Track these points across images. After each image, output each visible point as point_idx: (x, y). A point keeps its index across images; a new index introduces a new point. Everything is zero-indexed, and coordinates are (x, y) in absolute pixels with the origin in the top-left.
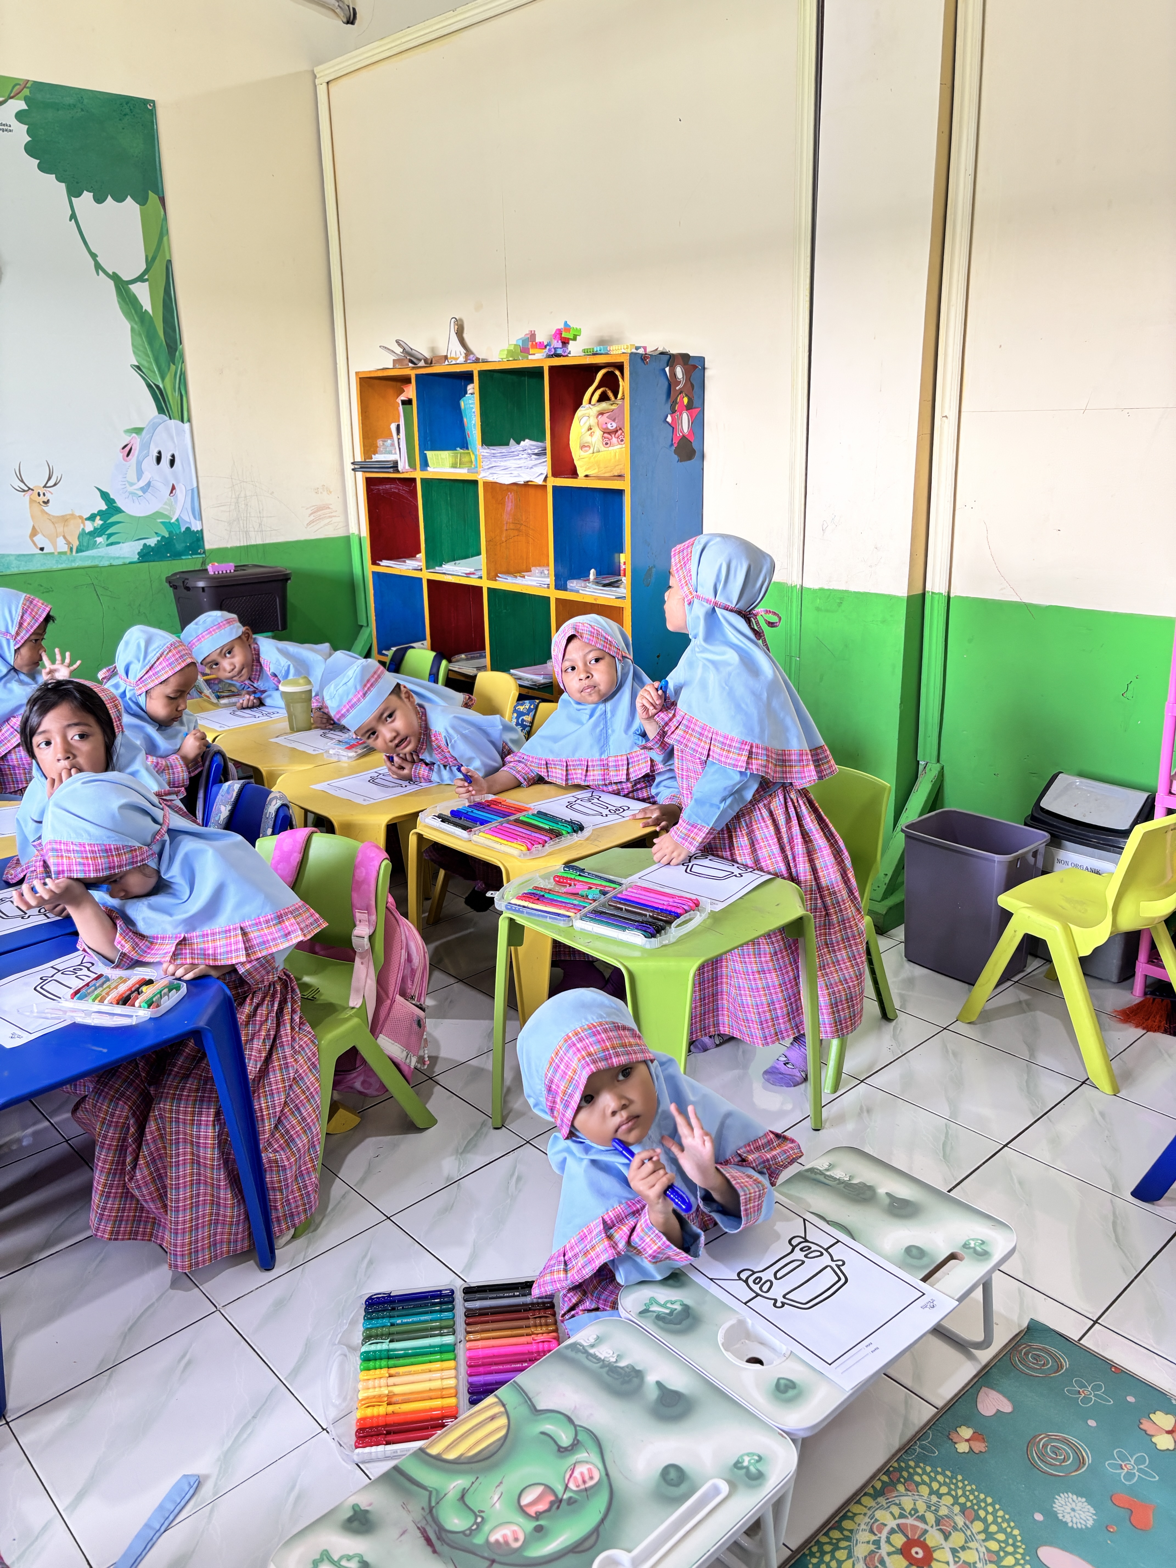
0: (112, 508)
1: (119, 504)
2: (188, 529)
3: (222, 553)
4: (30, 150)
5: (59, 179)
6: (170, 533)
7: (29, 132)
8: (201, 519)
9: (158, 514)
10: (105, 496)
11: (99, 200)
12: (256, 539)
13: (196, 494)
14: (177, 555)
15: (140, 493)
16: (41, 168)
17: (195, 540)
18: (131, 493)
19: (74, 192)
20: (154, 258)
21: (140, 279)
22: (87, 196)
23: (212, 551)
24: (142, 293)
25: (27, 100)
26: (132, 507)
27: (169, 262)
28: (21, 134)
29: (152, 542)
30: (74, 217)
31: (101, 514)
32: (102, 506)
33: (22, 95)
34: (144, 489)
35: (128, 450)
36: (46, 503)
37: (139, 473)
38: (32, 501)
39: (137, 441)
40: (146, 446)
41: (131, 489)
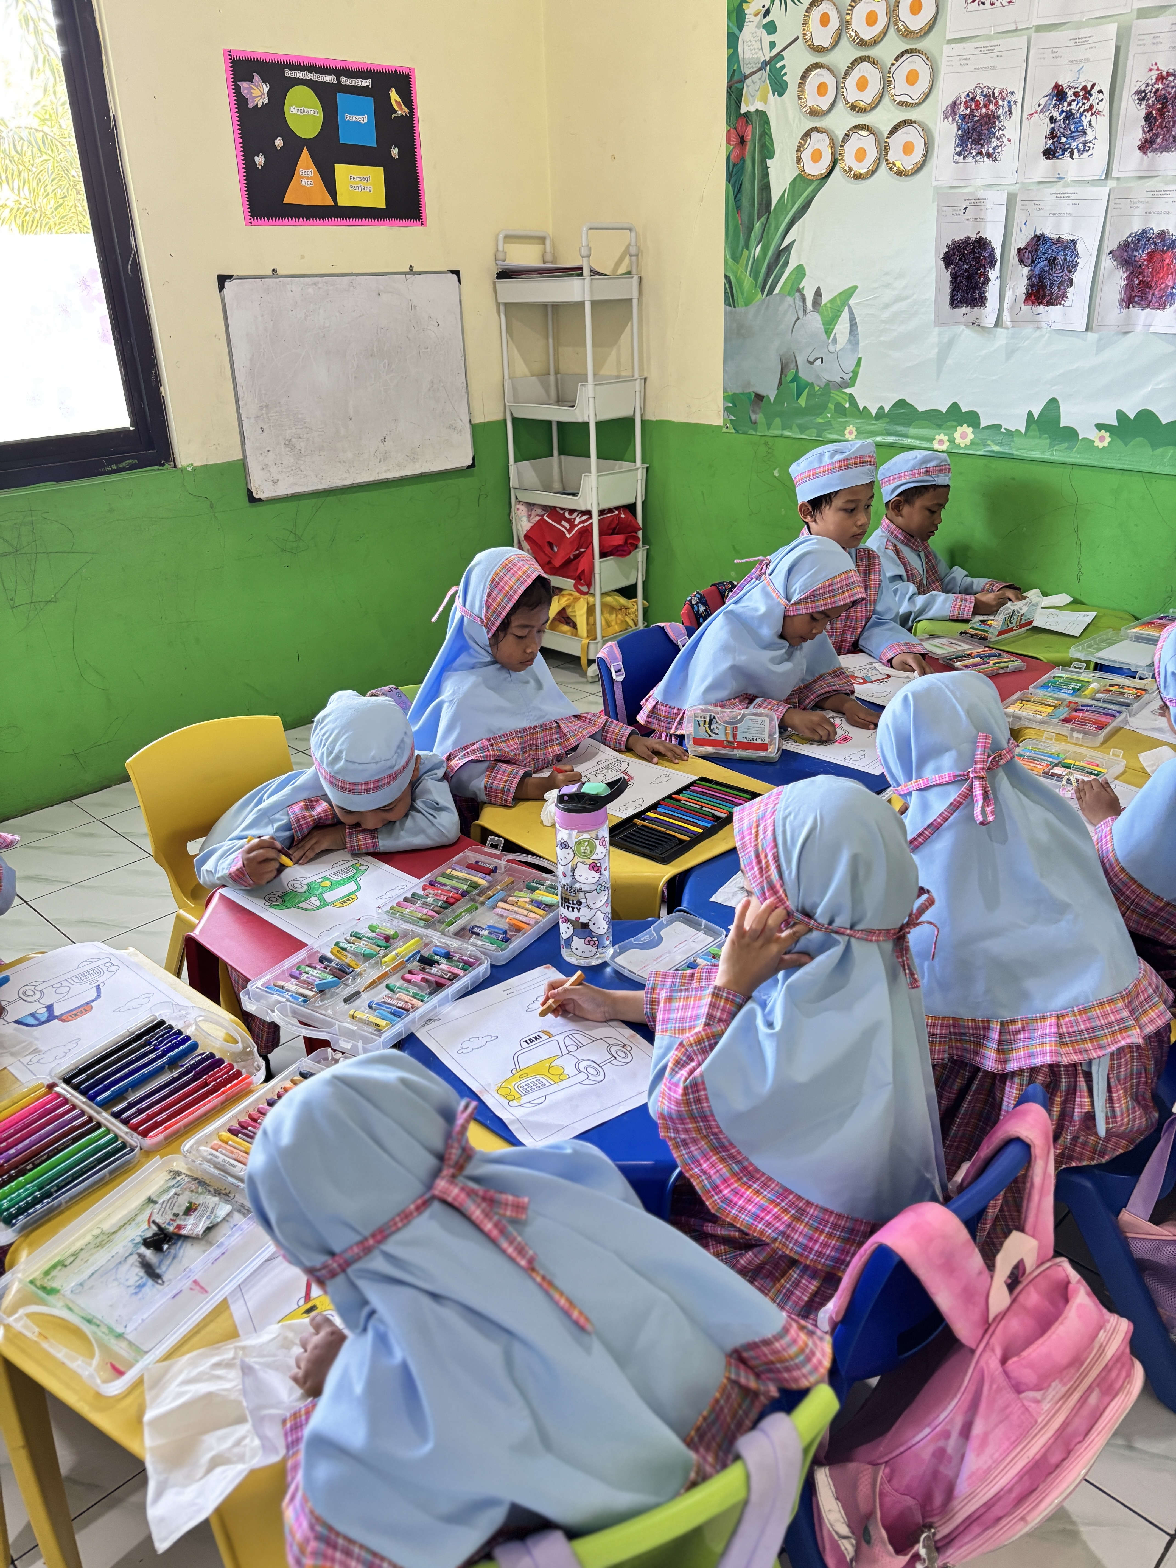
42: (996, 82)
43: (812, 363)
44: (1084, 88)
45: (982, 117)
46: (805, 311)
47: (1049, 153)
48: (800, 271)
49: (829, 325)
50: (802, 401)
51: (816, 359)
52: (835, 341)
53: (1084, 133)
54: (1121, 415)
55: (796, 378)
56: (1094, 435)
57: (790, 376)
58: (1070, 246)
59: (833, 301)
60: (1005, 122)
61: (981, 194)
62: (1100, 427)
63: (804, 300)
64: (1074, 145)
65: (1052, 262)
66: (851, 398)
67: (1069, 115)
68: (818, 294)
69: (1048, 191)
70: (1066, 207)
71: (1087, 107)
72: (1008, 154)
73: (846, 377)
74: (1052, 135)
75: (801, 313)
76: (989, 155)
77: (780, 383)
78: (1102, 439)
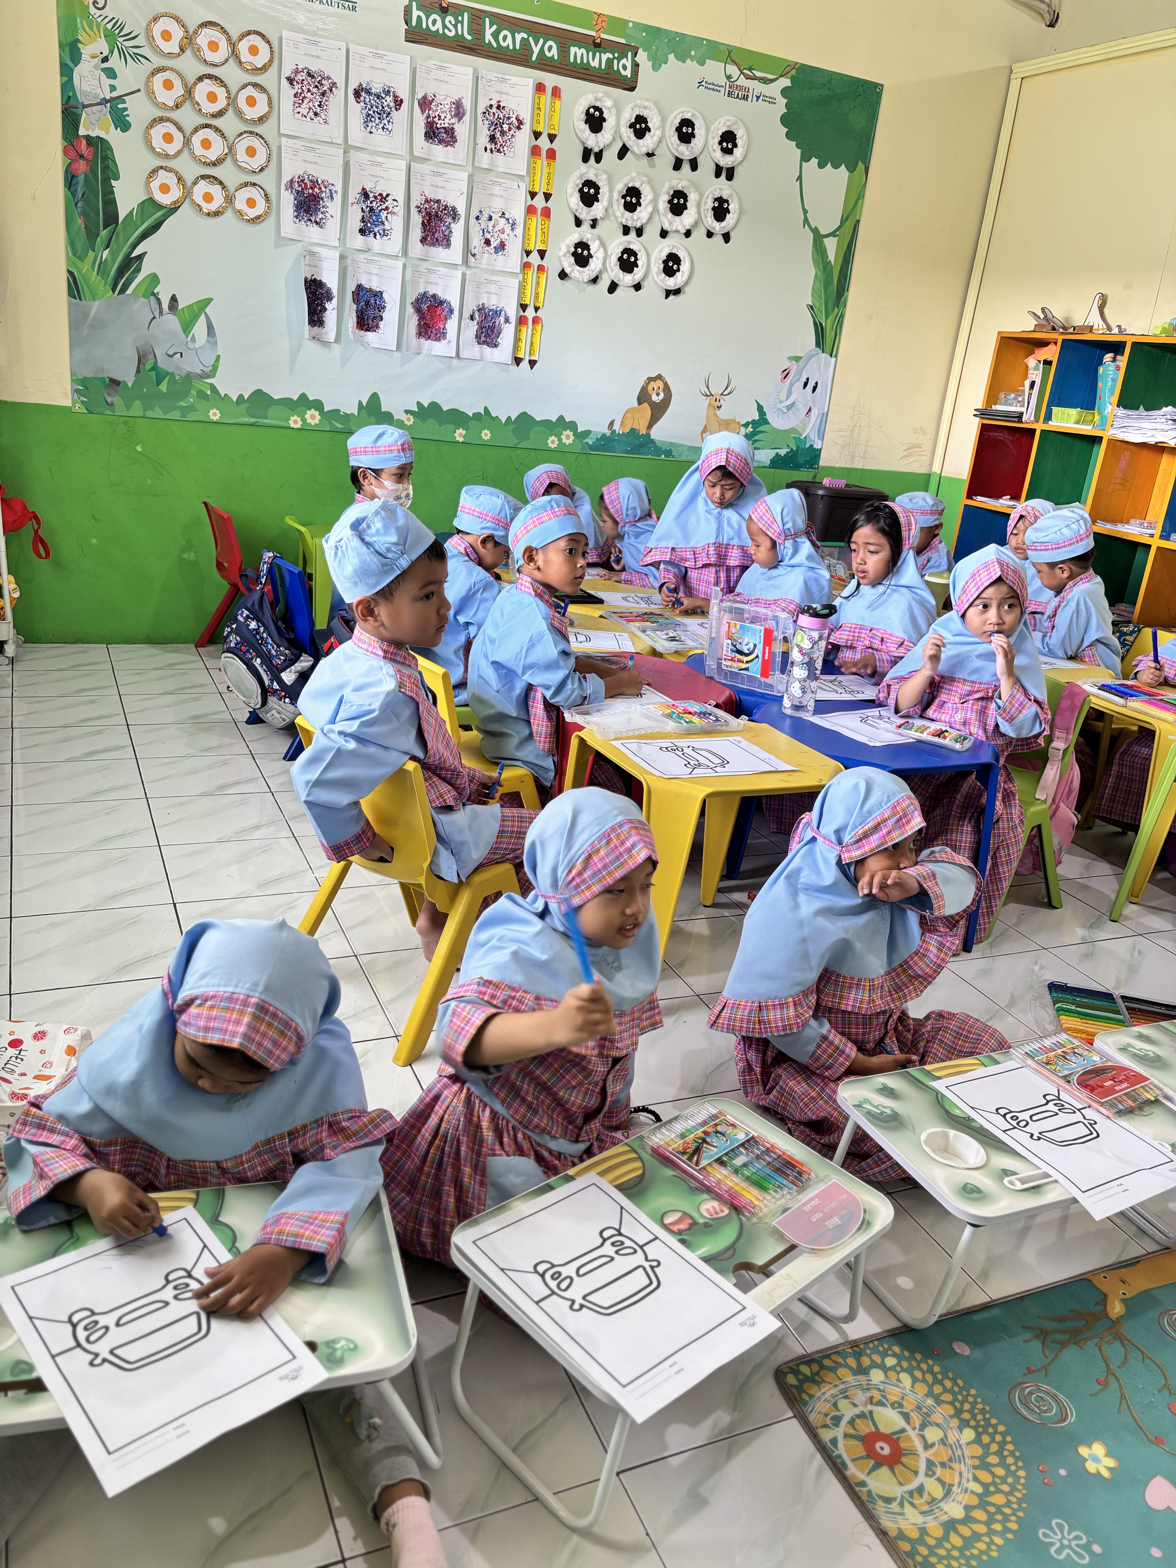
0: (763, 419)
1: (769, 417)
2: (811, 446)
3: (831, 471)
4: (784, 120)
5: (798, 146)
6: (798, 447)
7: (787, 106)
8: (823, 440)
9: (793, 430)
10: (760, 408)
11: (821, 166)
12: (858, 465)
13: (824, 418)
14: (797, 467)
15: (785, 410)
16: (788, 136)
17: (814, 455)
18: (779, 409)
19: (805, 158)
20: (847, 218)
21: (833, 234)
22: (814, 161)
23: (824, 467)
24: (831, 246)
25: (793, 79)
26: (777, 421)
27: (858, 222)
28: (781, 106)
29: (783, 452)
30: (800, 178)
31: (754, 423)
32: (757, 417)
33: (790, 75)
34: (789, 408)
35: (786, 374)
36: (719, 407)
37: (789, 393)
38: (710, 404)
39: (794, 367)
40: (800, 372)
41: (779, 406)
42: (320, 174)
43: (171, 356)
44: (381, 195)
45: (310, 195)
46: (161, 313)
47: (362, 232)
48: (154, 279)
49: (187, 327)
50: (163, 387)
51: (176, 353)
52: (193, 339)
53: (383, 224)
54: (419, 404)
55: (155, 368)
56: (403, 417)
57: (149, 365)
58: (378, 295)
59: (189, 307)
60: (328, 203)
61: (315, 249)
62: (407, 412)
63: (159, 301)
64: (376, 230)
65: (368, 303)
66: (213, 387)
67: (372, 210)
68: (174, 299)
69: (362, 257)
70: (374, 269)
71: (384, 207)
72: (333, 225)
73: (207, 370)
74: (363, 220)
75: (157, 314)
76: (317, 223)
77: (138, 371)
78: (409, 420)
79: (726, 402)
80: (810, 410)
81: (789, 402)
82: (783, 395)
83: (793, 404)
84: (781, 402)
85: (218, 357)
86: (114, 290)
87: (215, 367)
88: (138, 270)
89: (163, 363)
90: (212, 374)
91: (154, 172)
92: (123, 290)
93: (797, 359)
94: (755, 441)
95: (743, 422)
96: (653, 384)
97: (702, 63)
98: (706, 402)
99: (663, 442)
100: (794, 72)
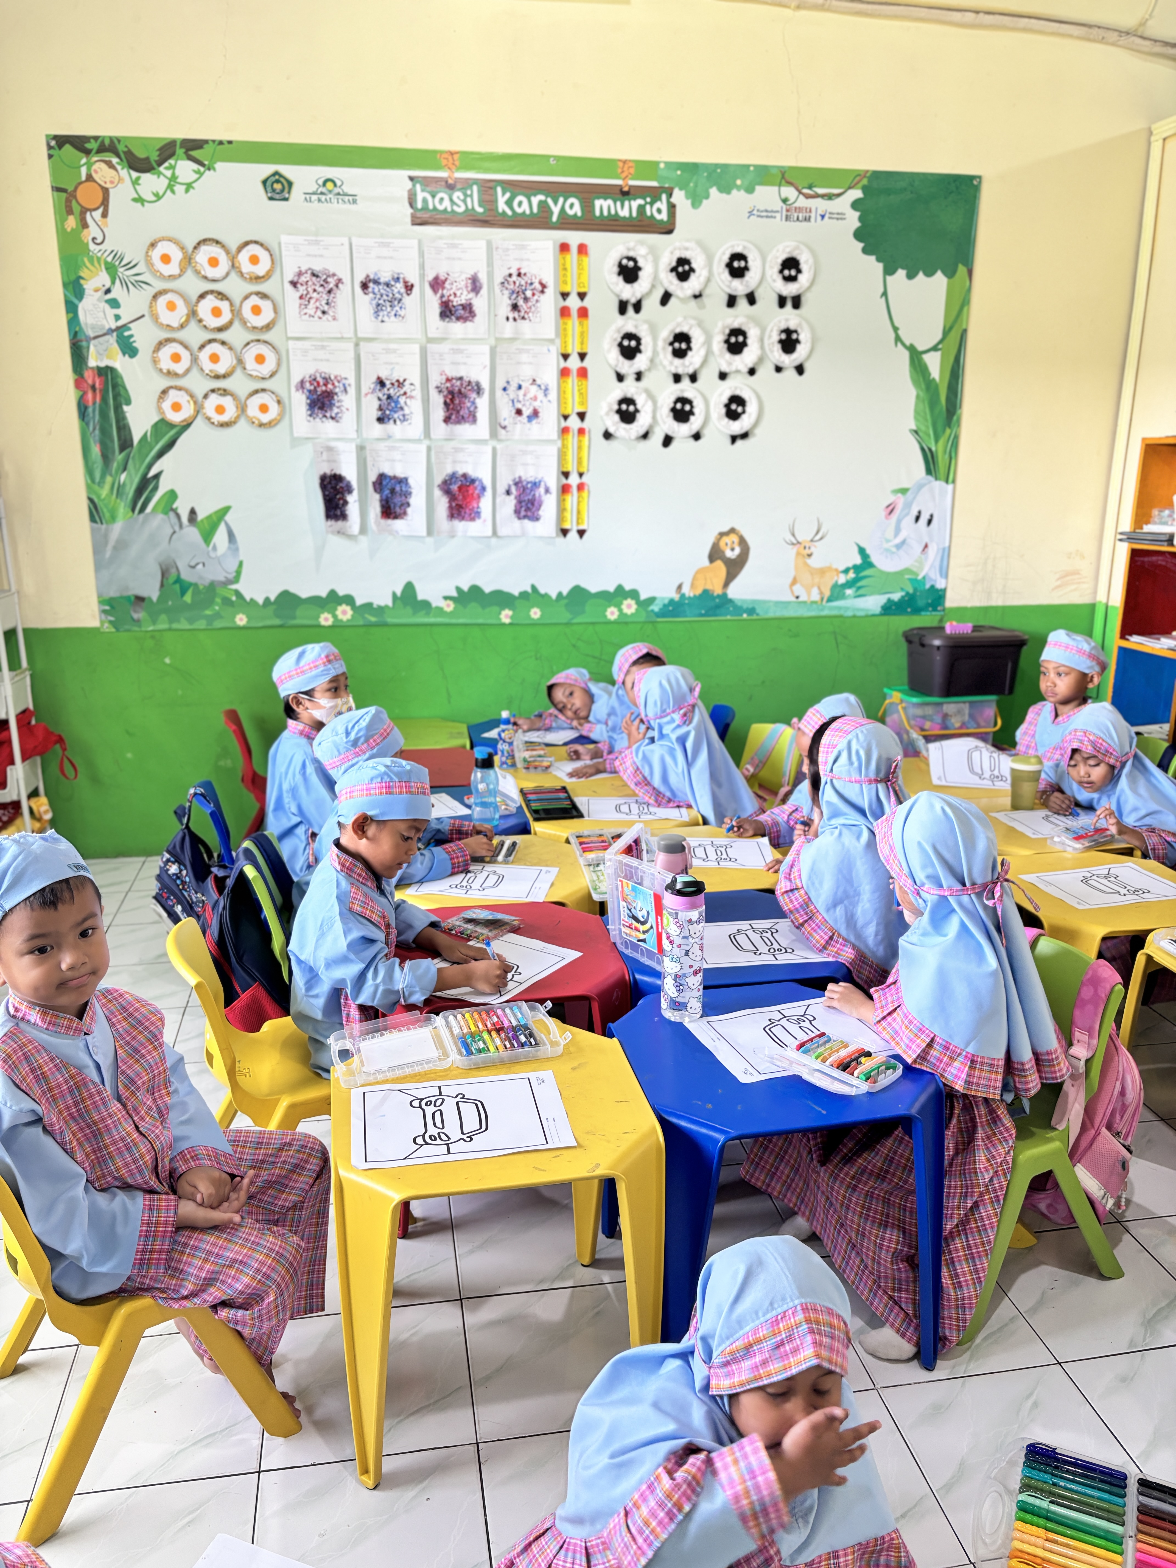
0: (866, 562)
1: (874, 559)
2: (932, 587)
3: (961, 612)
4: (858, 235)
5: (878, 260)
6: (915, 590)
7: (861, 219)
8: (946, 578)
9: (907, 571)
10: (862, 551)
11: (911, 276)
12: (997, 601)
13: (946, 554)
14: (917, 611)
15: (894, 550)
16: (865, 251)
17: (937, 597)
18: (886, 550)
19: (889, 271)
20: (951, 328)
21: (934, 349)
22: (901, 273)
23: (953, 610)
24: (934, 361)
25: (865, 189)
26: (884, 563)
27: (965, 331)
28: (853, 220)
29: (896, 596)
30: (885, 294)
31: (856, 568)
32: (858, 561)
33: (860, 185)
34: (899, 547)
35: (891, 510)
36: (810, 555)
37: (898, 530)
38: (798, 554)
39: (901, 500)
40: (908, 505)
41: (886, 546)
42: (331, 370)
43: (193, 567)
44: (398, 381)
45: (323, 392)
46: (181, 526)
47: (380, 420)
48: (172, 495)
49: (208, 536)
50: (188, 598)
51: (197, 564)
52: (215, 548)
53: (402, 408)
54: (458, 589)
55: (178, 580)
56: (443, 604)
57: (172, 578)
58: (403, 481)
59: (209, 517)
60: (342, 396)
61: (333, 444)
62: (446, 598)
63: (178, 516)
64: (396, 416)
65: (393, 491)
66: (238, 593)
67: (389, 397)
68: (193, 512)
69: (382, 445)
70: (397, 455)
71: (402, 392)
72: (348, 418)
73: (231, 576)
74: (380, 408)
75: (177, 528)
76: (332, 418)
77: (162, 585)
78: (448, 606)
79: (818, 549)
80: (926, 546)
81: (898, 540)
82: (890, 532)
83: (904, 542)
84: (888, 541)
85: (241, 564)
86: (133, 510)
87: (238, 573)
88: (156, 488)
89: (187, 575)
90: (237, 579)
91: (164, 392)
92: (142, 509)
93: (904, 491)
94: (859, 588)
95: (842, 568)
96: (725, 539)
97: (750, 190)
98: (793, 551)
99: (744, 601)
100: (865, 182)
